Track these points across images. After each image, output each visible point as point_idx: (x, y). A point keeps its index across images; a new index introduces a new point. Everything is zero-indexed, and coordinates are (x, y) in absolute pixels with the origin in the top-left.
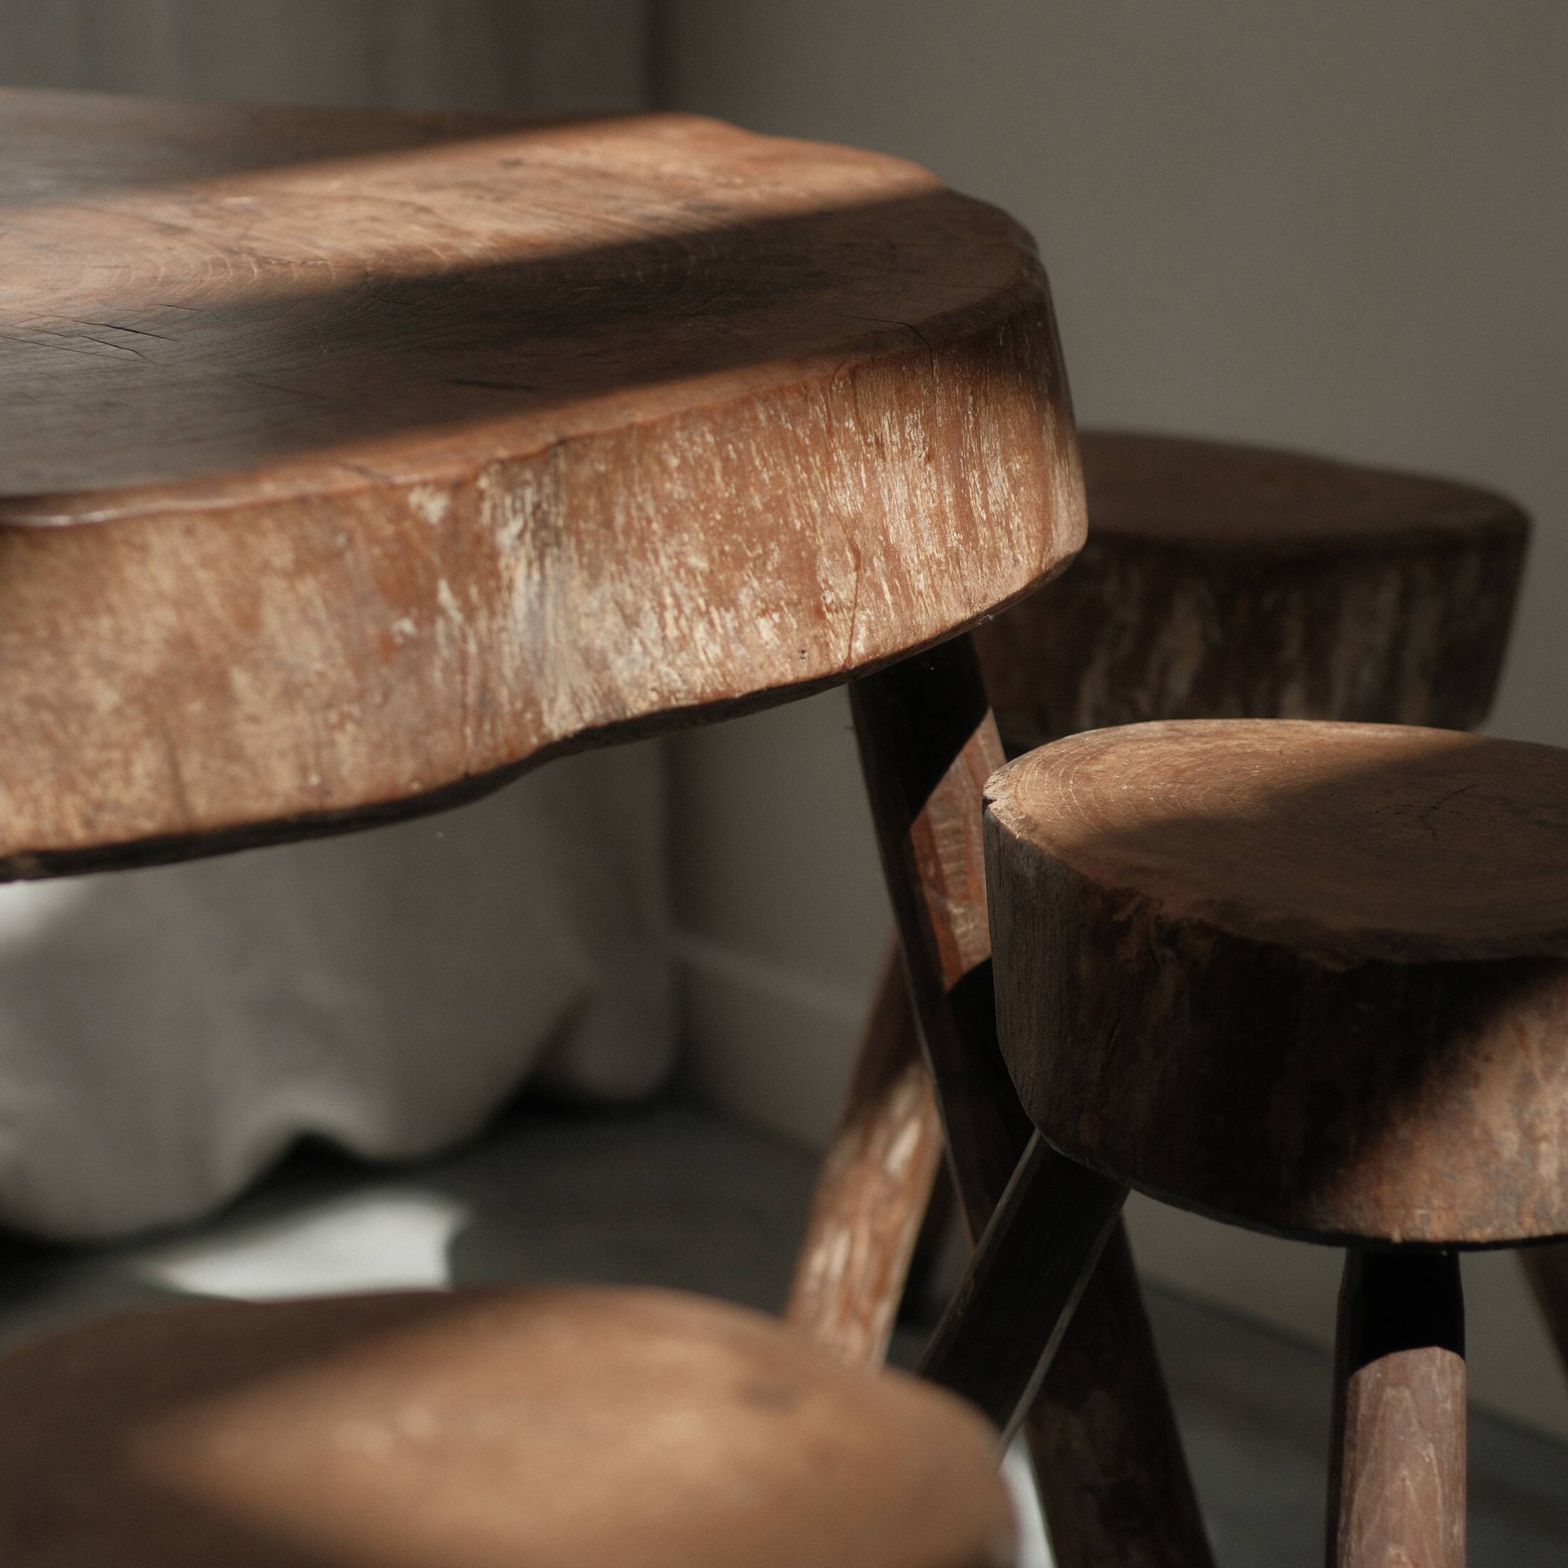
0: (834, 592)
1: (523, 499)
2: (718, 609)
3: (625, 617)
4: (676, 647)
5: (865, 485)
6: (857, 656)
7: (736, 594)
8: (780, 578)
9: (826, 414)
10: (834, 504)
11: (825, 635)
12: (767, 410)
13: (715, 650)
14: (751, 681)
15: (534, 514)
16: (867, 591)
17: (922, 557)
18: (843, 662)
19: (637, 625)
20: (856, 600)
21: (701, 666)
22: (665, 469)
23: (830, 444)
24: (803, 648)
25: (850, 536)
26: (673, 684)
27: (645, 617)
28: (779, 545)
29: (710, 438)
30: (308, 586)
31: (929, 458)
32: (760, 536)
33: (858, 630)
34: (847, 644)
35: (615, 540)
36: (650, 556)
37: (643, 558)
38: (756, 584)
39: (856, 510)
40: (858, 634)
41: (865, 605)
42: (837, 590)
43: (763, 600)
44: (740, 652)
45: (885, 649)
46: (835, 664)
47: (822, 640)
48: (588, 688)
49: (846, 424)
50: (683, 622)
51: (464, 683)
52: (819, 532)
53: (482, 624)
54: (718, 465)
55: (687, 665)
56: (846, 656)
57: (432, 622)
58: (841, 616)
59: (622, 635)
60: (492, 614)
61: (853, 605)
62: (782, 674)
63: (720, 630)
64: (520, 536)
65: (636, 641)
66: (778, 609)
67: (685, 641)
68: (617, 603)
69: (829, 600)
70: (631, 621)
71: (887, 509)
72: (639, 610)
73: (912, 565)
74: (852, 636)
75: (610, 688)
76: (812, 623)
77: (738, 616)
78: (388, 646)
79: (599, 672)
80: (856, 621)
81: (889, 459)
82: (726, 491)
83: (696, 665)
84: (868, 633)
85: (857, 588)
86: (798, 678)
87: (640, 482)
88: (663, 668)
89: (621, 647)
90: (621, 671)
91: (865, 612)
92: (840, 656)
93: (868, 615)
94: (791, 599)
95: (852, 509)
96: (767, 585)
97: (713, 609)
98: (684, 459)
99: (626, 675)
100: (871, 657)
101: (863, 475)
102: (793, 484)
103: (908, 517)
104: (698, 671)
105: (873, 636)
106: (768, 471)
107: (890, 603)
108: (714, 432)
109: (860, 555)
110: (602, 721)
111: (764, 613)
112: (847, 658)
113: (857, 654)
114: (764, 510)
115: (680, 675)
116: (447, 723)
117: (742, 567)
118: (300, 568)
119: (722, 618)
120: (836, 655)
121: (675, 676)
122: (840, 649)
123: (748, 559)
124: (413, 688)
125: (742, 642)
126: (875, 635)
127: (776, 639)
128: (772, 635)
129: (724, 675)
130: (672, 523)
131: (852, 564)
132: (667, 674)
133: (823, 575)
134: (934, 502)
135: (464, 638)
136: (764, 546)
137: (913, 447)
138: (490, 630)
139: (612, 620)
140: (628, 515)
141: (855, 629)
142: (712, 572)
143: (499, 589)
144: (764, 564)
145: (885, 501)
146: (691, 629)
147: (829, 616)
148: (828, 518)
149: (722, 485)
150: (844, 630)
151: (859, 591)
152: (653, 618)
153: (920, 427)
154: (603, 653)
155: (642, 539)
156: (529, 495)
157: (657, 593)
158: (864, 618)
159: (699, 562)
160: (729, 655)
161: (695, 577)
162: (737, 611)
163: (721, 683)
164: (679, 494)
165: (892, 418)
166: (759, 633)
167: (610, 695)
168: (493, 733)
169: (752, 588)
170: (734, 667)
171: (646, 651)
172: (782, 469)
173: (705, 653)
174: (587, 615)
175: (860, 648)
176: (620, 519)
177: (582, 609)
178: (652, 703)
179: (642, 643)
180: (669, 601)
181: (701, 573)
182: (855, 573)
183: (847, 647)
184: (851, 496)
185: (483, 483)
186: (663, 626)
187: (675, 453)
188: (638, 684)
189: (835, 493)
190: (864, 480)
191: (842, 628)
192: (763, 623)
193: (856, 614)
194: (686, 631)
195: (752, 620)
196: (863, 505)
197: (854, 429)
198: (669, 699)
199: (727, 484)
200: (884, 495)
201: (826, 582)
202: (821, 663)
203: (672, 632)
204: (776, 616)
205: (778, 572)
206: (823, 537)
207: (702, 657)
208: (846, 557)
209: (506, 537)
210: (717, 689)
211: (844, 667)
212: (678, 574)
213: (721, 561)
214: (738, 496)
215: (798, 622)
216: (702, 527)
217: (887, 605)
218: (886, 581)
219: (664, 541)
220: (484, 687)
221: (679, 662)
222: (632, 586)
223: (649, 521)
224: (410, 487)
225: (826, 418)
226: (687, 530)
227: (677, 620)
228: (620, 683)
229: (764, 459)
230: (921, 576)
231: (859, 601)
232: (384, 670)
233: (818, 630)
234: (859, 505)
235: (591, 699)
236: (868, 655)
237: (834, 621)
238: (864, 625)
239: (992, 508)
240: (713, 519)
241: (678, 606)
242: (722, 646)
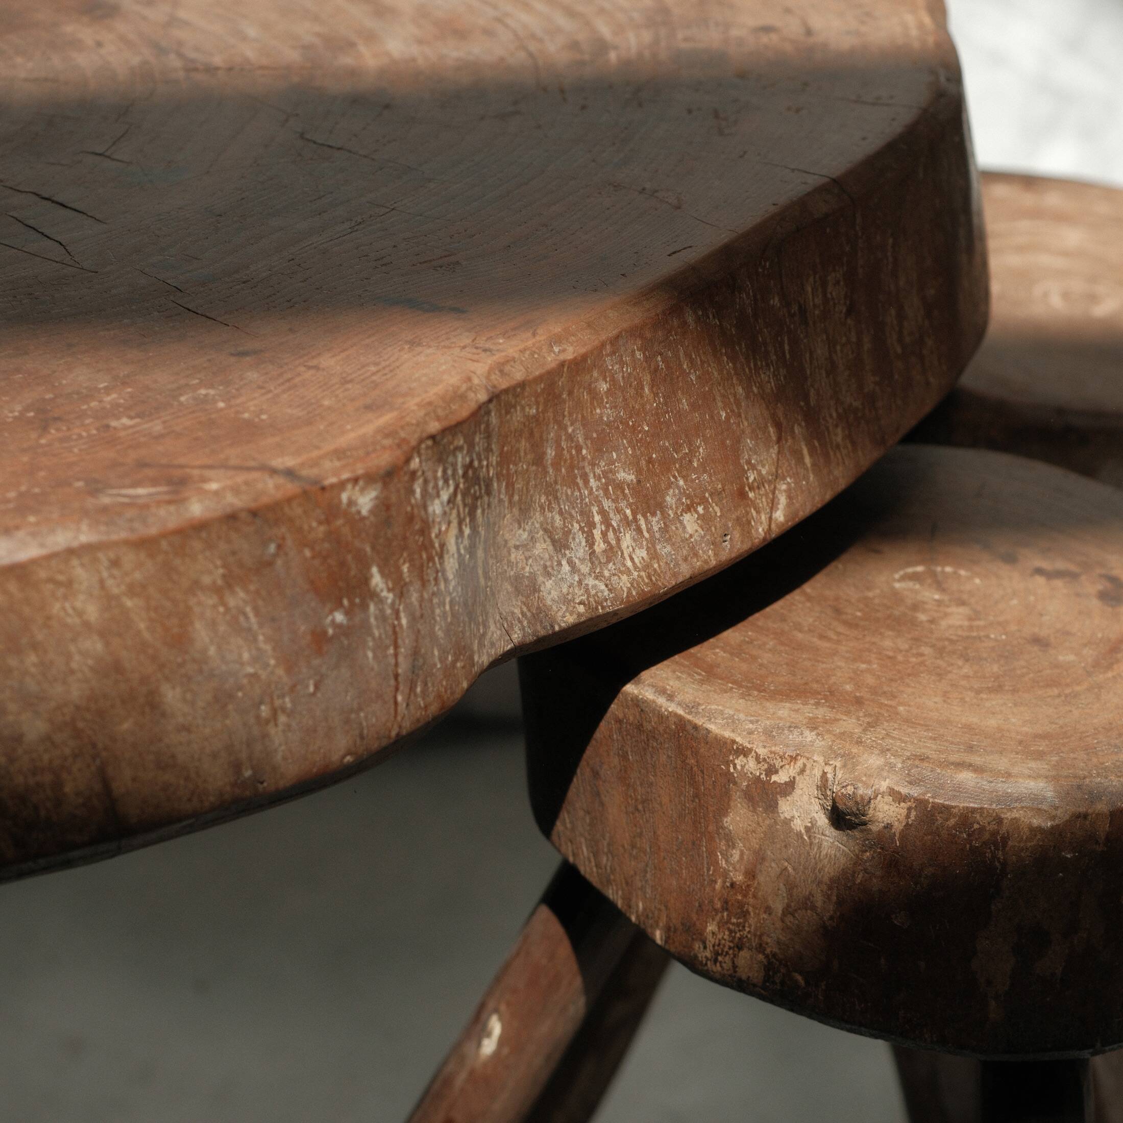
0: (756, 469)
1: (454, 466)
2: (645, 516)
3: (554, 542)
4: (603, 560)
5: (788, 356)
6: (777, 525)
7: (663, 497)
8: (705, 471)
9: (752, 298)
10: (758, 384)
11: (747, 513)
12: (695, 312)
13: (641, 554)
14: (675, 575)
15: (465, 475)
16: (788, 460)
17: (841, 411)
18: (763, 535)
19: (567, 547)
20: (777, 472)
21: (628, 572)
22: (594, 395)
23: (755, 327)
24: (726, 532)
25: (772, 412)
26: (600, 594)
27: (574, 539)
28: (705, 440)
29: (639, 355)
30: (238, 598)
31: (849, 312)
32: (686, 436)
33: (779, 500)
34: (768, 516)
35: (546, 472)
36: (580, 481)
37: (574, 484)
38: (681, 483)
39: (779, 384)
40: (778, 504)
41: (786, 474)
42: (759, 468)
43: (688, 497)
44: (665, 550)
45: (804, 512)
46: (755, 539)
47: (744, 519)
48: (517, 611)
49: (772, 302)
50: (611, 535)
51: (396, 655)
52: (743, 416)
53: (414, 597)
54: (647, 378)
55: (614, 575)
56: (766, 527)
57: (364, 607)
58: (762, 491)
59: (551, 558)
60: (424, 583)
61: (774, 477)
62: (706, 562)
63: (646, 535)
64: (451, 501)
65: (564, 562)
66: (704, 501)
67: (612, 552)
68: (546, 530)
69: (751, 479)
70: (560, 545)
71: (808, 372)
72: (567, 533)
73: (830, 421)
74: (773, 505)
75: (538, 608)
76: (734, 507)
77: (664, 516)
78: (320, 639)
79: (528, 597)
80: (777, 492)
81: (811, 323)
82: (655, 401)
83: (622, 572)
84: (788, 500)
85: (778, 459)
86: (720, 561)
87: (570, 414)
88: (591, 581)
89: (550, 569)
90: (550, 591)
91: (786, 482)
92: (760, 530)
93: (788, 484)
94: (716, 489)
95: (775, 385)
96: (693, 481)
97: (639, 517)
98: (613, 381)
99: (555, 594)
100: (790, 524)
101: (787, 347)
102: (719, 377)
103: (828, 375)
104: (624, 578)
105: (793, 503)
106: (695, 371)
107: (809, 465)
108: (643, 349)
109: (782, 427)
110: (530, 639)
111: (689, 509)
112: (767, 530)
113: (777, 524)
114: (690, 410)
115: (606, 586)
116: (379, 696)
117: (669, 470)
118: (230, 581)
119: (647, 522)
120: (757, 530)
121: (603, 587)
122: (761, 523)
123: (674, 461)
124: (345, 672)
125: (669, 540)
126: (794, 501)
127: (700, 530)
128: (696, 527)
129: (649, 577)
130: (601, 446)
131: (774, 439)
132: (594, 586)
133: (746, 457)
134: (853, 353)
135: (397, 613)
136: (690, 444)
137: (835, 304)
138: (421, 600)
139: (542, 547)
140: (559, 448)
141: (776, 500)
142: (639, 482)
143: (430, 559)
144: (691, 461)
145: (806, 366)
146: (618, 540)
147: (751, 495)
148: (752, 399)
149: (651, 397)
150: (765, 504)
151: (780, 462)
152: (581, 538)
153: (842, 283)
154: (533, 578)
155: (571, 468)
156: (461, 459)
157: (586, 514)
158: (784, 487)
159: (626, 476)
160: (654, 555)
161: (623, 492)
162: (662, 513)
163: (647, 584)
164: (608, 415)
165: (815, 282)
166: (684, 528)
167: (540, 613)
168: (424, 692)
169: (678, 487)
170: (659, 566)
171: (574, 569)
172: (710, 365)
173: (632, 559)
174: (517, 547)
175: (780, 517)
176: (550, 453)
177: (511, 543)
178: (579, 615)
179: (570, 562)
180: (597, 518)
181: (628, 485)
182: (777, 445)
183: (768, 520)
184: (774, 372)
185: (415, 463)
186: (591, 542)
187: (605, 379)
188: (566, 600)
189: (759, 373)
190: (787, 352)
191: (763, 503)
192: (687, 518)
193: (777, 485)
194: (613, 542)
195: (678, 517)
196: (785, 377)
197: (778, 305)
198: (597, 609)
199: (656, 395)
200: (806, 361)
201: (749, 462)
202: (742, 542)
203: (600, 546)
204: (700, 509)
205: (703, 468)
206: (747, 419)
207: (629, 563)
208: (769, 432)
209: (436, 508)
210: (643, 590)
211: (764, 539)
212: (606, 491)
213: (648, 469)
214: (666, 404)
215: (721, 510)
216: (629, 442)
217: (806, 469)
218: (806, 445)
219: (593, 465)
220: (415, 653)
221: (606, 573)
222: (561, 513)
223: (579, 449)
224: (342, 485)
225: (752, 302)
226: (616, 449)
227: (604, 534)
228: (549, 603)
229: (692, 361)
230: (839, 430)
231: (780, 472)
232: (316, 662)
233: (741, 511)
234: (782, 378)
235: (520, 622)
236: (787, 521)
237: (756, 498)
238: (784, 494)
239: (908, 340)
240: (642, 431)
241: (606, 521)
242: (648, 549)
